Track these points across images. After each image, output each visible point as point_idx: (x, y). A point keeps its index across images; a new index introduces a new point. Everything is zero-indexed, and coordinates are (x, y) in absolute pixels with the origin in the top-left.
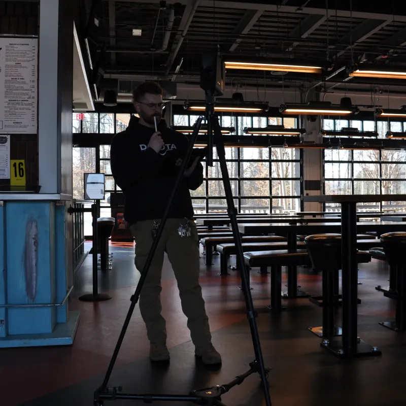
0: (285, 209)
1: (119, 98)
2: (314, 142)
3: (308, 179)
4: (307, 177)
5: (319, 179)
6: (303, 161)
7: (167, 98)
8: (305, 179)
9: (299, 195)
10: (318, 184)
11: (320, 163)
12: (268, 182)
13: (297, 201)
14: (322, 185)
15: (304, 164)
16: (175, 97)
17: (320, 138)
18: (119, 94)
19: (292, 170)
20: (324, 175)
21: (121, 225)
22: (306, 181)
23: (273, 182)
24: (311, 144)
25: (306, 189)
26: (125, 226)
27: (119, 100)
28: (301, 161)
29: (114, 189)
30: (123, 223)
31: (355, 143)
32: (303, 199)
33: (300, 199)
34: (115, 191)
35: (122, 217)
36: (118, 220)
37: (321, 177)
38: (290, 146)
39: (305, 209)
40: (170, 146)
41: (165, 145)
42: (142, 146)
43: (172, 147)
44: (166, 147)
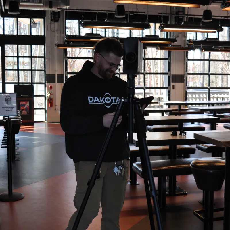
0: (154, 94)
1: (21, 7)
2: (180, 46)
3: (174, 74)
4: (174, 72)
5: (183, 74)
6: (170, 59)
7: (61, 8)
8: (172, 74)
9: (167, 87)
10: (181, 79)
11: (184, 61)
12: (142, 76)
13: (165, 91)
15: (172, 62)
16: (68, 7)
17: (184, 40)
18: (21, 4)
19: (161, 66)
20: (187, 71)
21: (23, 111)
22: (173, 75)
23: (147, 76)
24: (178, 48)
25: (173, 82)
26: (27, 112)
27: (20, 8)
28: (169, 59)
29: (17, 81)
30: (25, 110)
31: (213, 47)
32: (170, 90)
33: (167, 90)
34: (18, 83)
35: (24, 105)
36: (21, 108)
37: (184, 72)
38: (161, 49)
39: (171, 98)
40: (115, 100)
41: (112, 98)
42: (90, 98)
43: (117, 101)
44: (112, 100)
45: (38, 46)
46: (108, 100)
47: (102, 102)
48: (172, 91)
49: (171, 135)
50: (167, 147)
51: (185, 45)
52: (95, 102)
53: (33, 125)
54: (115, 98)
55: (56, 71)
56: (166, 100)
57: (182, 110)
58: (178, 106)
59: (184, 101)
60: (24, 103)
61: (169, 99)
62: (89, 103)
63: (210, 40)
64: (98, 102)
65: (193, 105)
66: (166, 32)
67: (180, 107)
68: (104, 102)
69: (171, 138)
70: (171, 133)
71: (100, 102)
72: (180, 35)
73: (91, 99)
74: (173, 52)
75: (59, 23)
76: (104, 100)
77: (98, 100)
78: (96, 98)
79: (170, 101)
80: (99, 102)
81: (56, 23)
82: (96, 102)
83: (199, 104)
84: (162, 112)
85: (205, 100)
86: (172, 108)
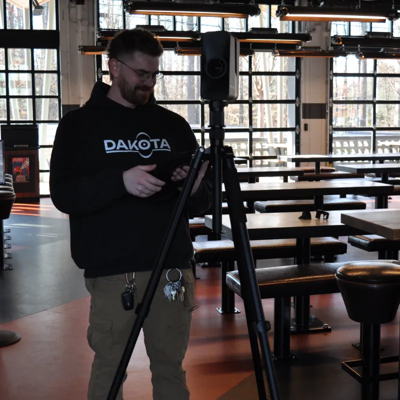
0: (269, 141)
2: (319, 48)
3: (308, 102)
4: (306, 99)
5: (324, 102)
6: (300, 73)
8: (303, 101)
9: (294, 127)
10: (321, 111)
11: (327, 76)
12: (246, 106)
13: (290, 136)
14: (328, 111)
15: (302, 79)
17: (326, 37)
19: (282, 88)
20: (331, 96)
21: (19, 176)
22: (305, 105)
23: (256, 107)
24: (315, 52)
25: (304, 117)
26: (26, 177)
28: (296, 73)
29: (6, 119)
30: (22, 174)
31: (382, 50)
32: (300, 133)
33: (294, 132)
34: (9, 121)
35: (21, 164)
36: (15, 169)
37: (327, 98)
38: (282, 54)
39: (302, 149)
40: (159, 144)
41: (151, 140)
42: (108, 143)
43: (162, 145)
44: (152, 144)
45: (47, 50)
46: (144, 144)
47: (134, 149)
48: (303, 134)
49: (300, 218)
50: (292, 242)
51: (328, 47)
52: (118, 148)
53: (37, 202)
54: (159, 140)
55: (80, 98)
56: (291, 153)
57: (323, 171)
58: (314, 163)
59: (326, 154)
60: (20, 160)
61: (298, 151)
62: (107, 152)
63: (375, 36)
64: (124, 149)
65: (344, 162)
66: (291, 22)
67: (318, 166)
68: (137, 149)
69: (300, 224)
70: (300, 214)
71: (129, 150)
72: (318, 28)
73: (110, 145)
74: (306, 61)
75: (85, 6)
76: (137, 144)
77: (125, 146)
78: (120, 141)
79: (299, 154)
80: (127, 148)
81: (79, 6)
82: (121, 149)
83: (356, 159)
84: (285, 175)
85: (367, 151)
86: (304, 167)
